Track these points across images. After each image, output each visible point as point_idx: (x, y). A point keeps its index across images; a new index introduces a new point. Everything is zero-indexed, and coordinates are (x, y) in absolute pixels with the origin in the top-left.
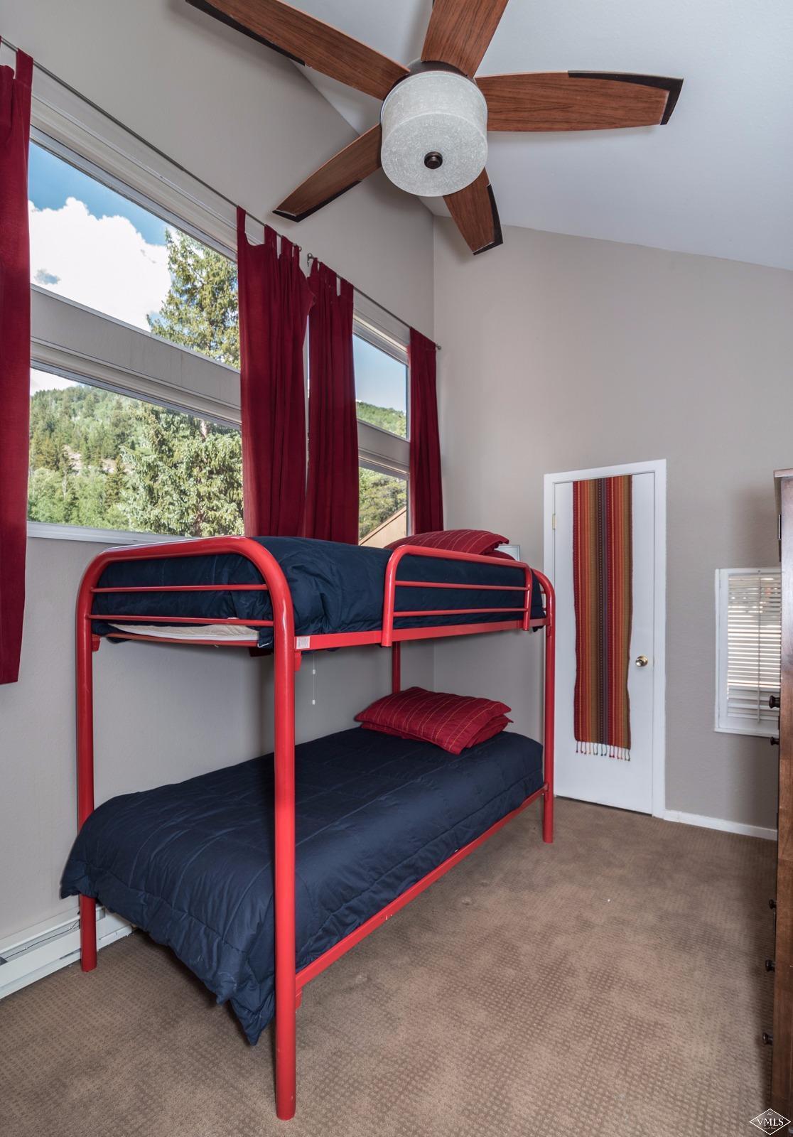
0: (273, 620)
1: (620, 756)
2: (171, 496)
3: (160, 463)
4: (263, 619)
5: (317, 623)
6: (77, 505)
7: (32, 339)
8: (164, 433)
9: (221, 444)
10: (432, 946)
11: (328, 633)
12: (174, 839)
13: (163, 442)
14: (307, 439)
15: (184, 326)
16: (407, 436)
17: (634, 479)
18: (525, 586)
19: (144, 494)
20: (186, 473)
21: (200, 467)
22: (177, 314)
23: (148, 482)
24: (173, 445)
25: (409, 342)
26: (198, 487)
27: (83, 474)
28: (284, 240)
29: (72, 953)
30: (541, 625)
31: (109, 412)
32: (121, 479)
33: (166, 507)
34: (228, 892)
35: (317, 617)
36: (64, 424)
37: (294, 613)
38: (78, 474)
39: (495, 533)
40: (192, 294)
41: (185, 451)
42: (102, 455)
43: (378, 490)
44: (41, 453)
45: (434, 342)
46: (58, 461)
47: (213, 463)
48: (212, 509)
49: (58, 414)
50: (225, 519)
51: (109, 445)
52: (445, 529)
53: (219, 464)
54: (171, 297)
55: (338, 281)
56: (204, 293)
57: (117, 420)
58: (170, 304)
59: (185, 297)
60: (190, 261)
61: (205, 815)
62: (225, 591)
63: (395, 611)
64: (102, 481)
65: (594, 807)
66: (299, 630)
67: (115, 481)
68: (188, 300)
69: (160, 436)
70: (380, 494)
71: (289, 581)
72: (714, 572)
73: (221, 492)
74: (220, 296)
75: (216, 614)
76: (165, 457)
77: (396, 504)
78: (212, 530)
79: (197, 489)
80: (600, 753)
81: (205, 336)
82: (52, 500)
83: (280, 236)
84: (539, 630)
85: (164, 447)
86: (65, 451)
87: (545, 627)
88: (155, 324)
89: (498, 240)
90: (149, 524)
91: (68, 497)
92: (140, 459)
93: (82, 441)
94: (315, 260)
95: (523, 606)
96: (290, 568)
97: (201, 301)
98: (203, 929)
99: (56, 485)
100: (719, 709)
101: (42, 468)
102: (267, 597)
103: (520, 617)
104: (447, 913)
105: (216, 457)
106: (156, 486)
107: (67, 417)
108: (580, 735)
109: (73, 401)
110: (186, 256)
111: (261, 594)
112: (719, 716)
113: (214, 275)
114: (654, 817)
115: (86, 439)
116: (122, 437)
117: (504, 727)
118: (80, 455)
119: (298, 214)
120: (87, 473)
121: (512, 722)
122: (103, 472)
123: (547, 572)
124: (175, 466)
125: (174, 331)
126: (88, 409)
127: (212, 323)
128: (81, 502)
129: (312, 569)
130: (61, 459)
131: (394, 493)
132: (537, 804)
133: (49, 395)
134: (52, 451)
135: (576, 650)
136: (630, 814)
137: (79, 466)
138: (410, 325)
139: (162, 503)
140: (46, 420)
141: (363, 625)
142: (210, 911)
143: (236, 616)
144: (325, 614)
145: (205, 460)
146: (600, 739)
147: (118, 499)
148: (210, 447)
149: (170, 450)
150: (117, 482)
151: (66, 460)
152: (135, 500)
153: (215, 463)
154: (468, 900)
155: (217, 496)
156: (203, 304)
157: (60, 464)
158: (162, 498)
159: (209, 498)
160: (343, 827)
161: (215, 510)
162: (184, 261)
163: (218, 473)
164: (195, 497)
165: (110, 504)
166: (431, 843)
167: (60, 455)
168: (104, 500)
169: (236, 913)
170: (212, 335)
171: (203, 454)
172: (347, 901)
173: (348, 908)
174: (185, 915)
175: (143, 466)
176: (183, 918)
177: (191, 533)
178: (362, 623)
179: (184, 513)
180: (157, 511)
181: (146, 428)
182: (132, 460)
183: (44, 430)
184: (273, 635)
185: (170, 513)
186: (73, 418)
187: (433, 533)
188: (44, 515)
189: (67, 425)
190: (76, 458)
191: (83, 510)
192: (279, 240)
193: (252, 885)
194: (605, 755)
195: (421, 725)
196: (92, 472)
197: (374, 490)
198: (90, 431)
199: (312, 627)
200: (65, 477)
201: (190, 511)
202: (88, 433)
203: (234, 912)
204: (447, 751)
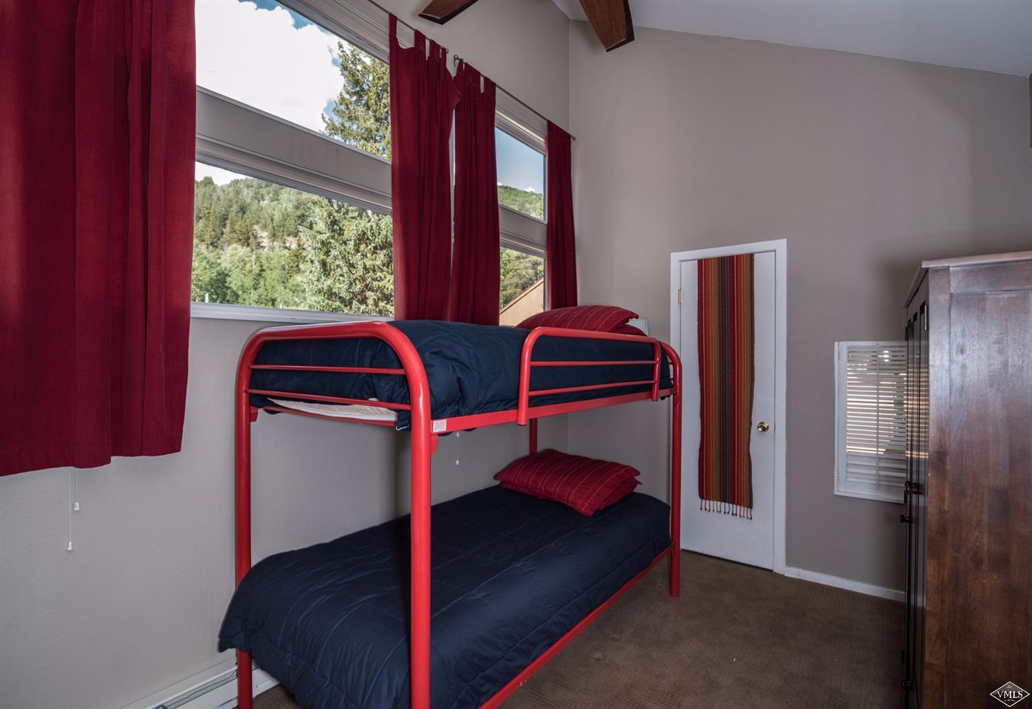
0: (410, 404)
1: (742, 515)
2: (341, 268)
3: (332, 241)
4: (402, 403)
5: (454, 405)
6: (263, 275)
7: (197, 136)
8: (335, 214)
9: (384, 224)
10: (565, 703)
11: (465, 415)
12: (321, 604)
13: (334, 222)
14: (453, 223)
15: (353, 123)
16: (544, 218)
17: (756, 256)
18: (654, 359)
19: (318, 267)
20: (354, 248)
21: (366, 244)
22: (347, 112)
23: (322, 257)
24: (343, 225)
25: (546, 133)
26: (364, 261)
27: (269, 250)
28: (433, 43)
29: (231, 700)
30: (668, 394)
31: (292, 197)
32: (301, 253)
33: (337, 278)
34: (367, 664)
35: (454, 400)
36: (254, 207)
37: (430, 397)
38: (265, 250)
39: (625, 308)
40: (361, 96)
41: (353, 230)
42: (285, 233)
43: (520, 262)
44: (234, 231)
45: (569, 133)
46: (249, 238)
47: (377, 240)
48: (376, 280)
49: (249, 199)
50: (388, 288)
51: (291, 224)
52: (579, 304)
53: (382, 241)
54: (343, 99)
55: (482, 79)
56: (370, 94)
57: (299, 203)
58: (341, 104)
59: (355, 98)
60: (359, 67)
61: (352, 578)
62: (367, 373)
63: (530, 390)
64: (284, 256)
65: (718, 561)
66: (435, 414)
67: (296, 255)
68: (357, 100)
69: (332, 217)
70: (522, 266)
71: (427, 366)
72: (834, 344)
73: (384, 265)
74: (384, 96)
75: (358, 394)
76: (336, 235)
77: (536, 274)
78: (376, 298)
79: (364, 263)
80: (723, 512)
81: (371, 131)
82: (243, 271)
83: (429, 40)
84: (666, 398)
85: (335, 227)
86: (255, 230)
87: (672, 396)
88: (329, 122)
89: (630, 37)
90: (322, 293)
91: (256, 269)
92: (315, 237)
93: (269, 221)
94: (461, 61)
95: (653, 379)
96: (427, 354)
97: (367, 101)
98: (343, 698)
99: (247, 259)
100: (838, 473)
101: (235, 245)
102: (405, 381)
103: (649, 388)
104: (579, 669)
105: (379, 235)
106: (329, 260)
107: (256, 201)
108: (704, 493)
109: (261, 188)
110: (356, 63)
111: (400, 378)
112: (838, 480)
113: (379, 79)
114: (775, 573)
115: (272, 220)
116: (302, 218)
117: (634, 488)
118: (267, 233)
119: (441, 17)
120: (273, 248)
121: (641, 484)
122: (286, 248)
123: (674, 344)
124: (345, 243)
125: (344, 127)
126: (274, 194)
127: (377, 120)
128: (267, 274)
129: (450, 353)
130: (252, 237)
131: (534, 265)
132: (665, 560)
133: (242, 183)
134: (244, 230)
135: (701, 414)
136: (752, 569)
137: (266, 242)
138: (548, 118)
139: (334, 275)
140: (239, 204)
141: (499, 405)
142: (350, 682)
143: (376, 397)
144: (462, 396)
145: (370, 238)
146: (723, 499)
147: (299, 271)
148: (374, 226)
149: (340, 229)
150: (298, 256)
151: (255, 237)
152: (311, 272)
153: (378, 240)
154: (599, 655)
155: (381, 269)
156: (369, 104)
157: (250, 241)
158: (334, 270)
159: (374, 271)
160: (480, 595)
161: (379, 281)
162: (354, 68)
163: (382, 249)
164: (362, 270)
165: (291, 274)
166: (564, 607)
167: (251, 233)
168: (287, 271)
169: (375, 685)
170: (378, 130)
171: (369, 233)
172: (482, 671)
173: (483, 678)
174: (327, 683)
175: (318, 243)
176: (325, 685)
177: (358, 301)
178: (499, 402)
179: (352, 284)
180: (329, 282)
181: (321, 210)
182: (308, 238)
183: (237, 213)
184: (410, 419)
185: (340, 284)
186: (261, 202)
187: (567, 308)
188: (236, 284)
189: (256, 208)
190: (264, 236)
191: (269, 280)
192: (427, 43)
193: (390, 657)
194: (728, 513)
195: (556, 487)
196: (277, 248)
197: (517, 262)
198: (275, 213)
199: (449, 410)
200: (254, 252)
201: (357, 282)
202: (274, 215)
203: (372, 686)
204: (580, 513)
